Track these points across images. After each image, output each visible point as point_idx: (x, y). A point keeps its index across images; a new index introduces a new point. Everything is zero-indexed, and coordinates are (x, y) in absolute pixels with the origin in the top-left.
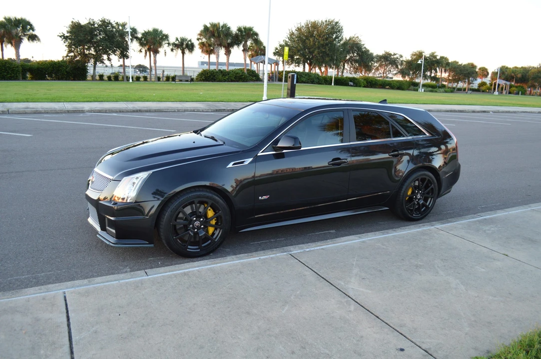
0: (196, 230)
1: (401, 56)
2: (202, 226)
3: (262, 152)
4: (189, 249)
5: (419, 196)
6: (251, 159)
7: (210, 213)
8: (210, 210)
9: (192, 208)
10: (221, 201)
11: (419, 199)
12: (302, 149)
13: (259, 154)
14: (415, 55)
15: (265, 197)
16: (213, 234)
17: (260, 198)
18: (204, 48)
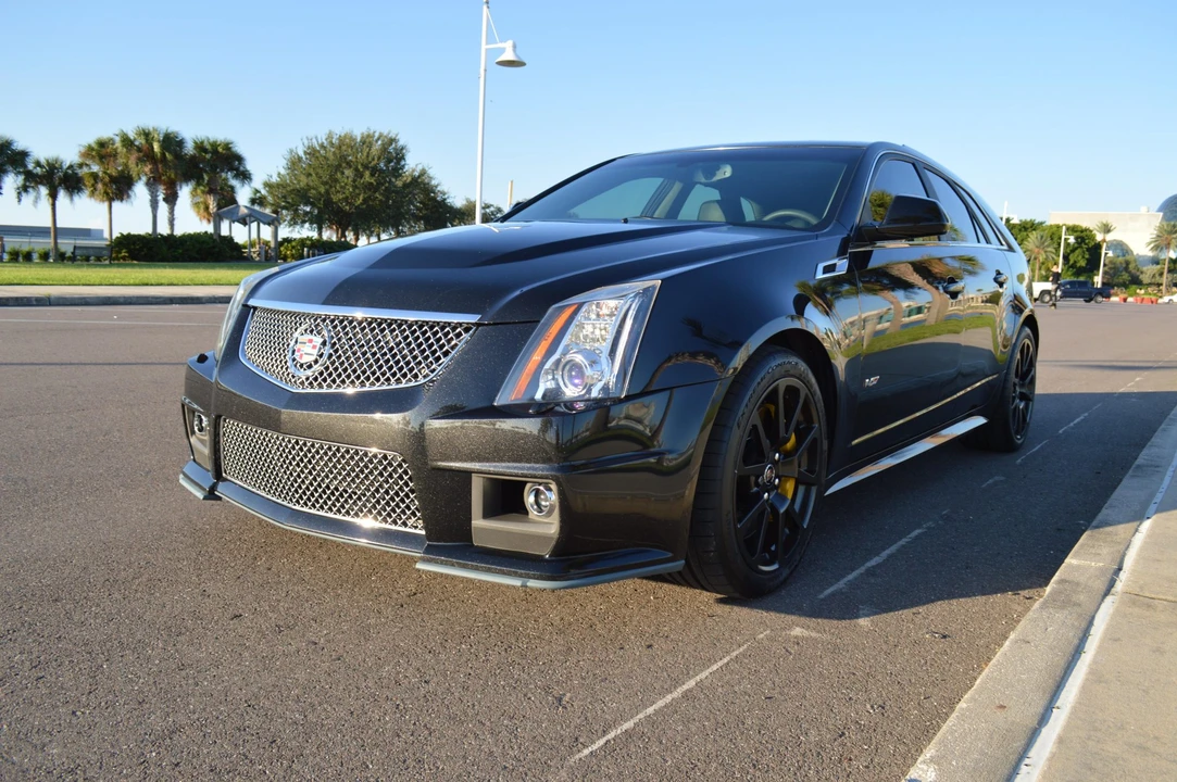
6: (847, 262)
15: (873, 381)
17: (867, 382)
18: (100, 186)
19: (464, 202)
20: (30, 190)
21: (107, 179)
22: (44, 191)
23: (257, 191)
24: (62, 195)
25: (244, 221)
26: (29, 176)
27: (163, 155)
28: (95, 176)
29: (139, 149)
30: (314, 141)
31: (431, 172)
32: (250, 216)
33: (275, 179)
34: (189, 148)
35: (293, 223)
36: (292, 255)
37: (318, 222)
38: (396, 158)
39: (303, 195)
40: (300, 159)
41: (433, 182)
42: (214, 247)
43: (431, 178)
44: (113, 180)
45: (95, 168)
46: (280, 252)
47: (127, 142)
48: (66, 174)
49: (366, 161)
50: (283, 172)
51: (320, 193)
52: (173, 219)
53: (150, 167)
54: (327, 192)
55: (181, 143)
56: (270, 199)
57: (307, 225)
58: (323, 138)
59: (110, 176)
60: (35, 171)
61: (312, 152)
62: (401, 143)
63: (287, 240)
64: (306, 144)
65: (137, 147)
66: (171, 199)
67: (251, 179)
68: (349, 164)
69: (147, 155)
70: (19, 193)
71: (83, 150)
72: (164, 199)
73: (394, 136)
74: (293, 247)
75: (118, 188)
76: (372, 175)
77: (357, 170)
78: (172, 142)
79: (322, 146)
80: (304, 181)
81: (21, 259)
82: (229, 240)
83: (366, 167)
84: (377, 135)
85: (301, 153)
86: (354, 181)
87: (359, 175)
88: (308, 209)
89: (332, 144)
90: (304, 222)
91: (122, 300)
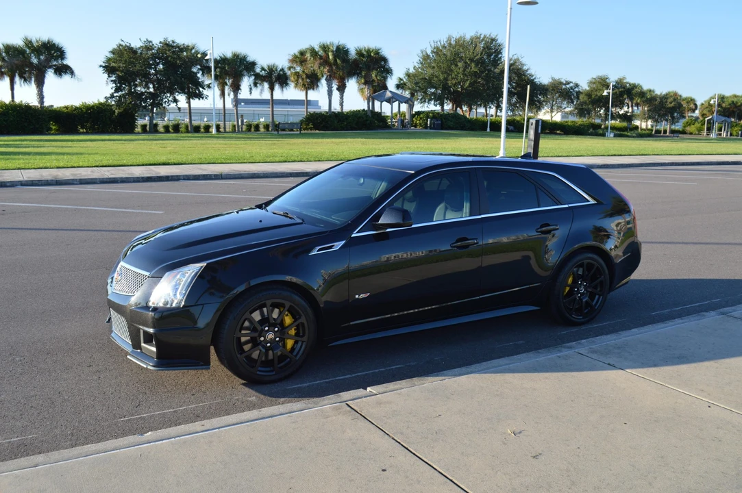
0: (269, 345)
1: (577, 85)
2: (278, 339)
3: (357, 232)
4: (259, 371)
5: (582, 290)
6: (342, 243)
7: (288, 320)
8: (287, 315)
9: (262, 314)
10: (303, 302)
11: (582, 294)
12: (413, 226)
13: (353, 236)
14: (594, 83)
15: (363, 296)
16: (293, 349)
17: (357, 296)
18: (300, 80)
19: (550, 80)
20: (258, 85)
21: (304, 76)
22: (266, 85)
23: (401, 79)
24: (277, 87)
25: (389, 101)
26: (257, 76)
27: (335, 60)
28: (297, 74)
29: (321, 57)
30: (439, 43)
31: (523, 60)
32: (392, 98)
33: (412, 71)
34: (353, 54)
35: (423, 101)
36: (420, 124)
37: (440, 100)
38: (495, 52)
39: (429, 82)
40: (428, 56)
41: (525, 68)
42: (367, 120)
43: (522, 65)
44: (308, 76)
45: (298, 69)
46: (413, 121)
47: (314, 53)
48: (279, 75)
49: (472, 56)
50: (417, 66)
51: (440, 80)
52: (343, 102)
53: (327, 68)
54: (446, 79)
55: (347, 52)
56: (409, 84)
57: (433, 102)
58: (444, 40)
59: (306, 74)
60: (261, 73)
61: (437, 51)
62: (499, 41)
63: (418, 113)
64: (433, 46)
65: (320, 56)
66: (342, 88)
67: (392, 73)
68: (461, 58)
69: (325, 62)
70: (251, 89)
71: (291, 58)
72: (337, 89)
73: (494, 37)
74: (421, 118)
75: (311, 82)
76: (477, 65)
77: (466, 63)
78: (341, 52)
79: (444, 47)
80: (429, 72)
81: (253, 129)
82: (379, 114)
83: (472, 60)
84: (482, 36)
85: (429, 52)
86: (464, 70)
87: (466, 66)
88: (433, 90)
89: (450, 44)
90: (430, 100)
91: (262, 175)
